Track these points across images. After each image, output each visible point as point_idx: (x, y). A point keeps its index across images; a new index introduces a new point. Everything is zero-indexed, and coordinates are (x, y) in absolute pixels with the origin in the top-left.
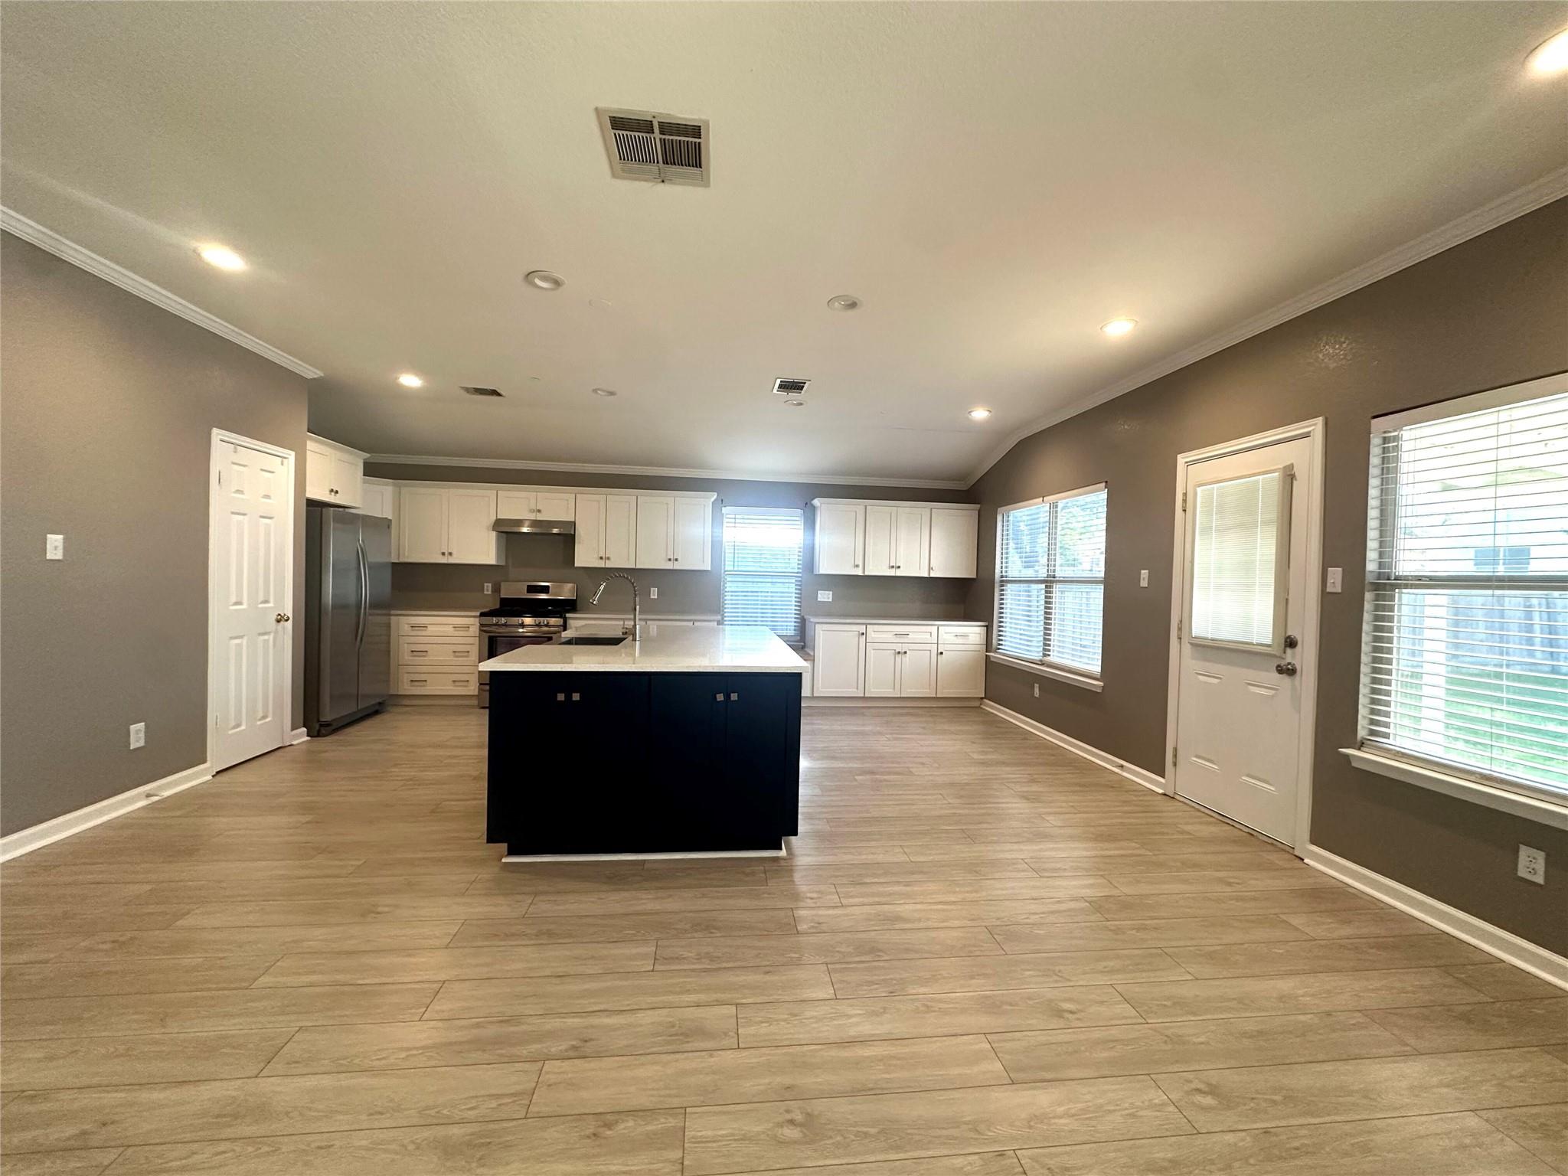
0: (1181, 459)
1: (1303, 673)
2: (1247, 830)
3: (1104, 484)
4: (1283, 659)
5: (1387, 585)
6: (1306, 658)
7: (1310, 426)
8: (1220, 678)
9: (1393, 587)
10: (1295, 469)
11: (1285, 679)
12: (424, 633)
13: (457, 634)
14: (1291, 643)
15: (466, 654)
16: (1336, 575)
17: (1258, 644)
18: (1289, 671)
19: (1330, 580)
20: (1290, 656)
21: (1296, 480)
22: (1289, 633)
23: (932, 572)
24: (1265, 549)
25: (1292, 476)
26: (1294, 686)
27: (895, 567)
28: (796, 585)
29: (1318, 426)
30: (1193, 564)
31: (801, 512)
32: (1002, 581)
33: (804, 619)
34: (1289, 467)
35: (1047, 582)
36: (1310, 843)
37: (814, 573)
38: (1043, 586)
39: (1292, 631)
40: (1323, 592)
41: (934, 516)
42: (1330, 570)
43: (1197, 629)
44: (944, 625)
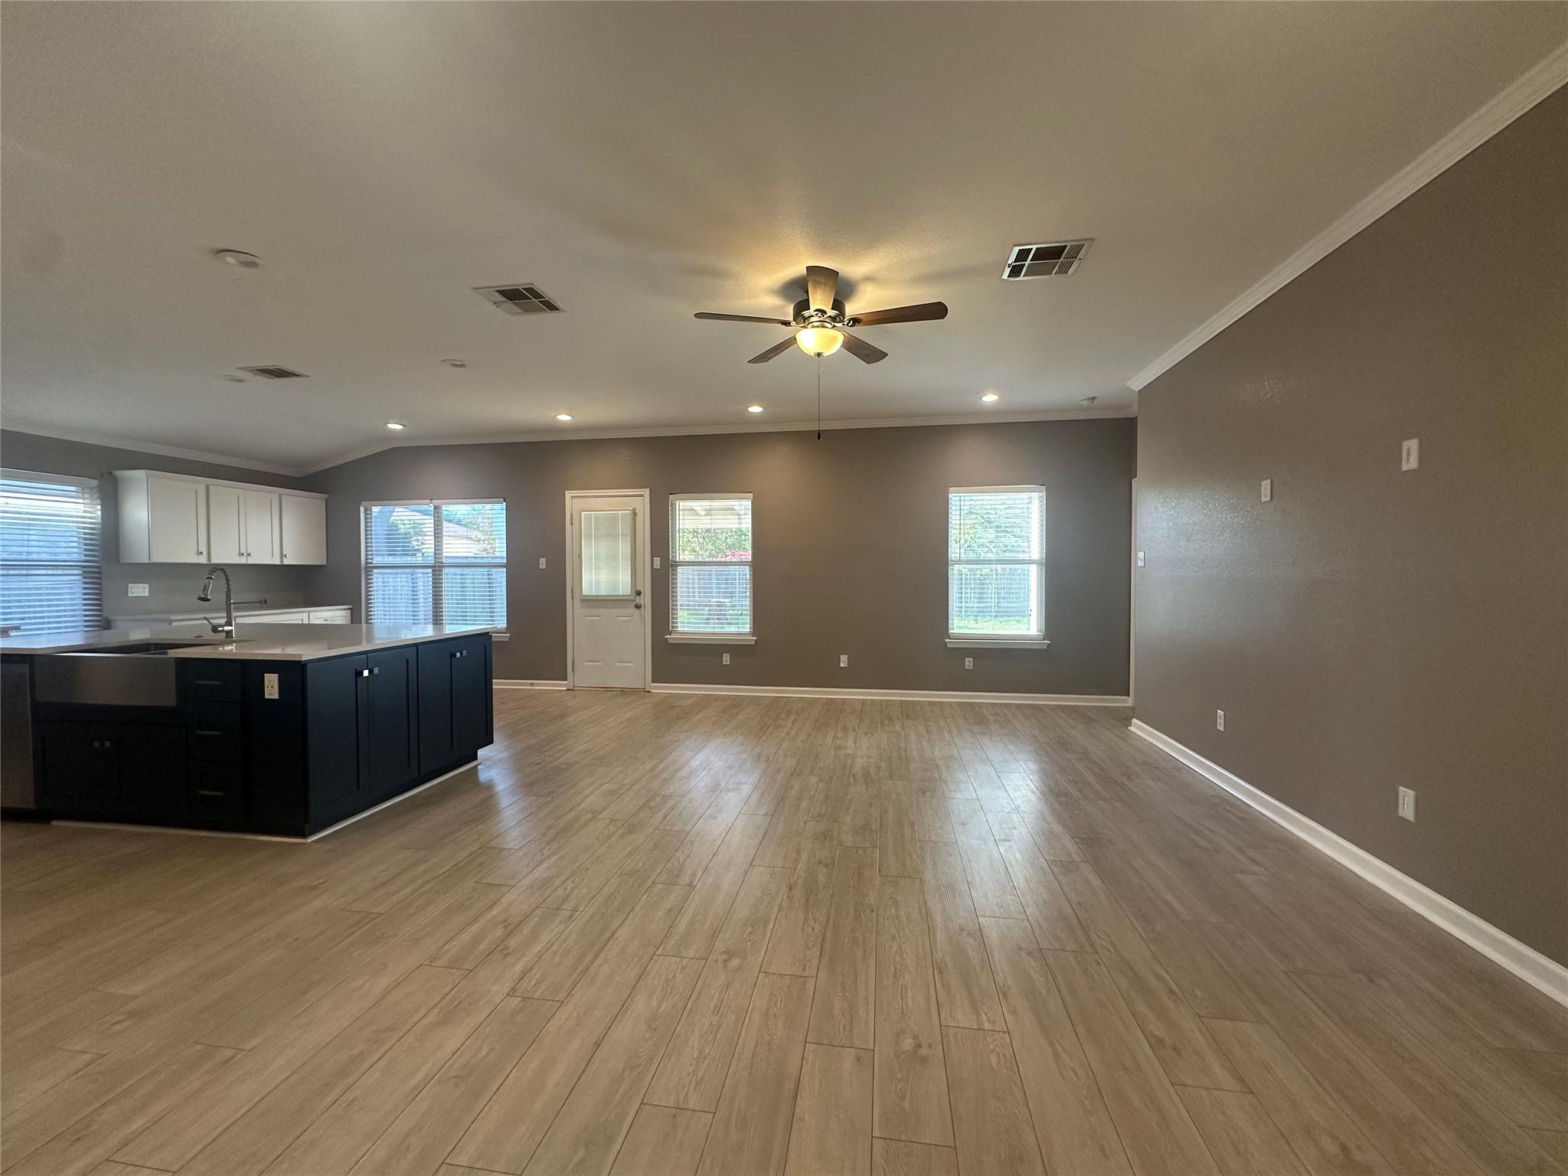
0: (568, 494)
1: (645, 606)
3: (503, 499)
4: (634, 601)
5: (676, 564)
6: (646, 599)
7: (643, 492)
9: (677, 566)
10: (636, 509)
11: (637, 611)
14: (639, 593)
16: (657, 560)
17: (622, 596)
18: (638, 607)
19: (655, 563)
20: (638, 600)
21: (637, 516)
22: (637, 590)
23: (284, 559)
24: (624, 548)
25: (635, 514)
26: (641, 613)
27: (245, 554)
28: (85, 578)
29: (646, 492)
30: (580, 555)
31: (94, 483)
32: (369, 568)
33: (110, 621)
34: (634, 509)
35: (435, 566)
36: (653, 682)
37: (121, 561)
38: (430, 570)
39: (639, 588)
40: (653, 570)
41: (283, 502)
42: (655, 558)
43: (586, 591)
44: (312, 611)
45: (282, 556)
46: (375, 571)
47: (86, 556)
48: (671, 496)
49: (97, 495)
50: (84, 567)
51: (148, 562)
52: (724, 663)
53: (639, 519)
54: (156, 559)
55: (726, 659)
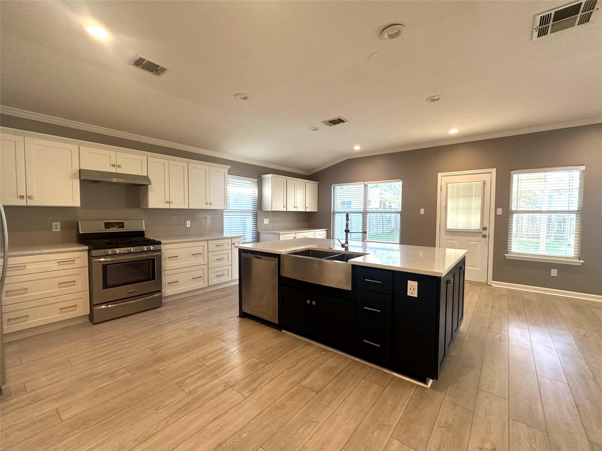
0: (440, 175)
1: (490, 237)
2: (469, 282)
3: (401, 179)
4: (482, 233)
5: (513, 212)
6: (490, 232)
7: (492, 170)
8: (457, 240)
10: (485, 181)
11: (484, 239)
12: (24, 272)
13: (61, 267)
14: (485, 229)
15: (73, 283)
16: (500, 211)
17: (473, 230)
18: (485, 236)
19: (498, 212)
20: (486, 233)
21: (486, 184)
22: (484, 226)
23: (306, 209)
24: (477, 203)
25: (485, 183)
26: (486, 240)
27: (296, 207)
28: (253, 216)
29: (494, 171)
30: (446, 207)
31: (256, 180)
32: (334, 213)
33: (259, 233)
34: (484, 181)
35: (364, 213)
36: (493, 280)
37: (262, 210)
38: (361, 214)
39: (486, 225)
40: (496, 215)
41: (306, 185)
42: (498, 209)
43: (449, 227)
44: (317, 231)
45: (306, 208)
46: (336, 214)
47: (253, 208)
48: (512, 171)
49: (256, 185)
50: (253, 212)
51: (271, 210)
52: (552, 275)
53: (487, 187)
54: (273, 210)
55: (554, 272)
